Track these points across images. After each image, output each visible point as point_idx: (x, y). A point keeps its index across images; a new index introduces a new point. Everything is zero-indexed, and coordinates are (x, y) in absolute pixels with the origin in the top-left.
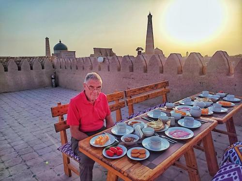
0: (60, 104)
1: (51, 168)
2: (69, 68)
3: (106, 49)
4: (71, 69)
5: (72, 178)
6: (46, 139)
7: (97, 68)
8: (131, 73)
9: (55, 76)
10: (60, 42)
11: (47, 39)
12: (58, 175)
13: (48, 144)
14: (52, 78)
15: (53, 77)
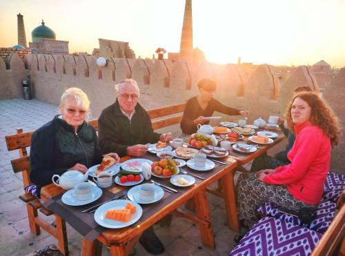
0: (20, 131)
1: (10, 224)
2: (52, 71)
3: (119, 43)
4: (55, 72)
5: (41, 237)
6: (7, 181)
7: (96, 74)
8: (147, 86)
9: (28, 82)
10: (43, 23)
11: (20, 17)
12: (21, 233)
13: (9, 189)
14: (24, 86)
15: (25, 82)
